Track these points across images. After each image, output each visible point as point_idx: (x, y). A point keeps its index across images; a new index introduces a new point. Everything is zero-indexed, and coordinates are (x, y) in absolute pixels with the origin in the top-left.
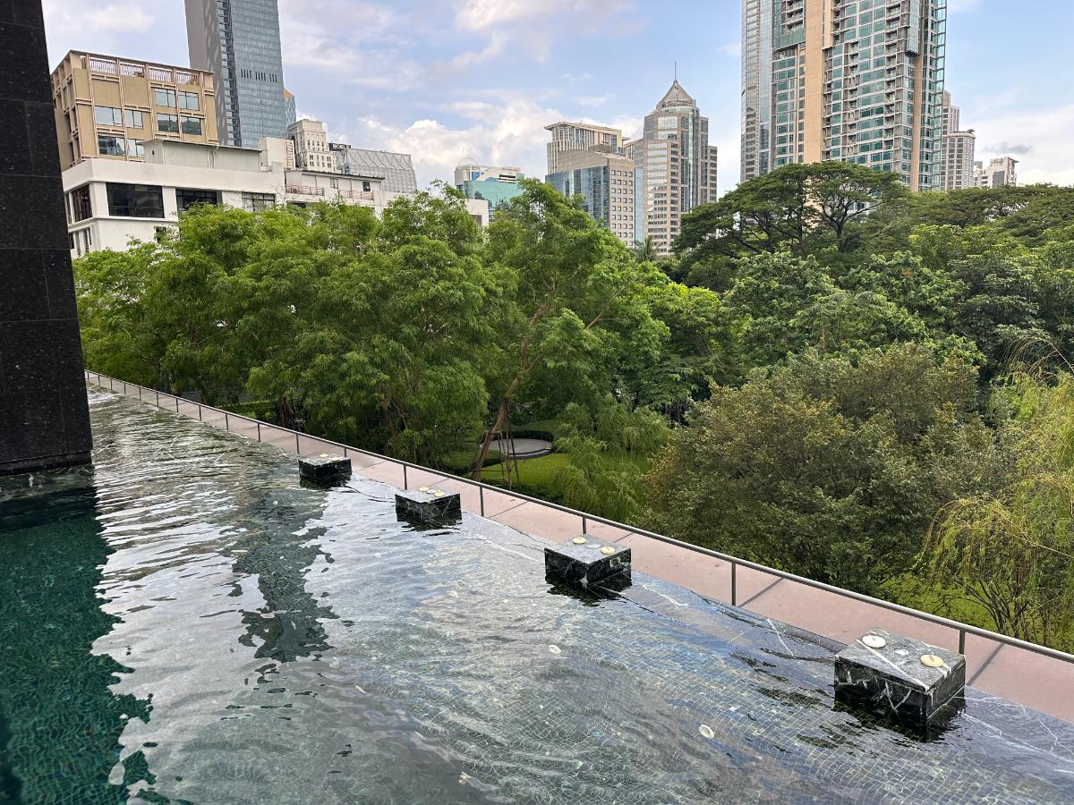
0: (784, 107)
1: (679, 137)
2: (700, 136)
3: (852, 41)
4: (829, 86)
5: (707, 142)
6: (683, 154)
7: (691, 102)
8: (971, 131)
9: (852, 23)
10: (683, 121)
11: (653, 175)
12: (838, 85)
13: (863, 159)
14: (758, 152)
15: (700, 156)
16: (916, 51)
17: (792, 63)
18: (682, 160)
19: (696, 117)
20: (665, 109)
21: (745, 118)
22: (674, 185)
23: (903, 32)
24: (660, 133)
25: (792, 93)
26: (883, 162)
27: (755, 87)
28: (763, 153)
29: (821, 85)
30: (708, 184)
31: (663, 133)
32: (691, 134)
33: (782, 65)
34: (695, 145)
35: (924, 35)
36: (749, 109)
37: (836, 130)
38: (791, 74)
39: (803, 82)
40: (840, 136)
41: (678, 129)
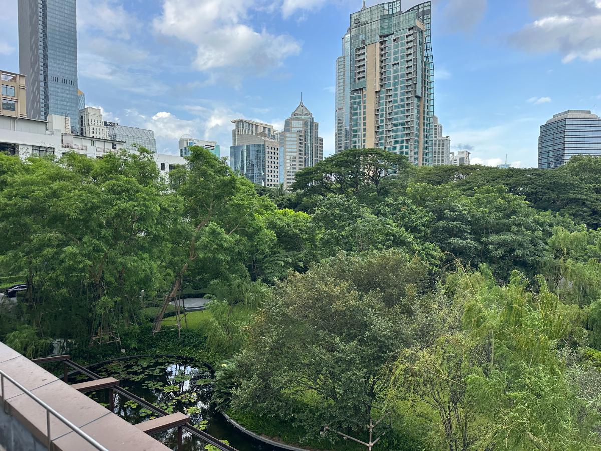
0: (356, 120)
1: (303, 131)
2: (314, 132)
3: (388, 88)
4: (378, 110)
5: (317, 135)
6: (305, 141)
7: (309, 114)
8: (448, 137)
9: (389, 79)
10: (306, 124)
11: (289, 150)
12: (382, 110)
13: (395, 149)
14: (344, 142)
15: (314, 142)
16: (420, 96)
17: (360, 97)
18: (305, 144)
19: (312, 122)
20: (295, 117)
21: (337, 124)
22: (300, 156)
23: (414, 86)
24: (293, 129)
25: (360, 113)
26: (404, 150)
27: (342, 109)
28: (346, 143)
29: (374, 109)
30: (318, 157)
31: (295, 129)
32: (309, 131)
33: (355, 98)
34: (312, 136)
35: (423, 88)
36: (339, 120)
37: (382, 133)
38: (359, 103)
39: (365, 108)
40: (383, 136)
41: (303, 128)
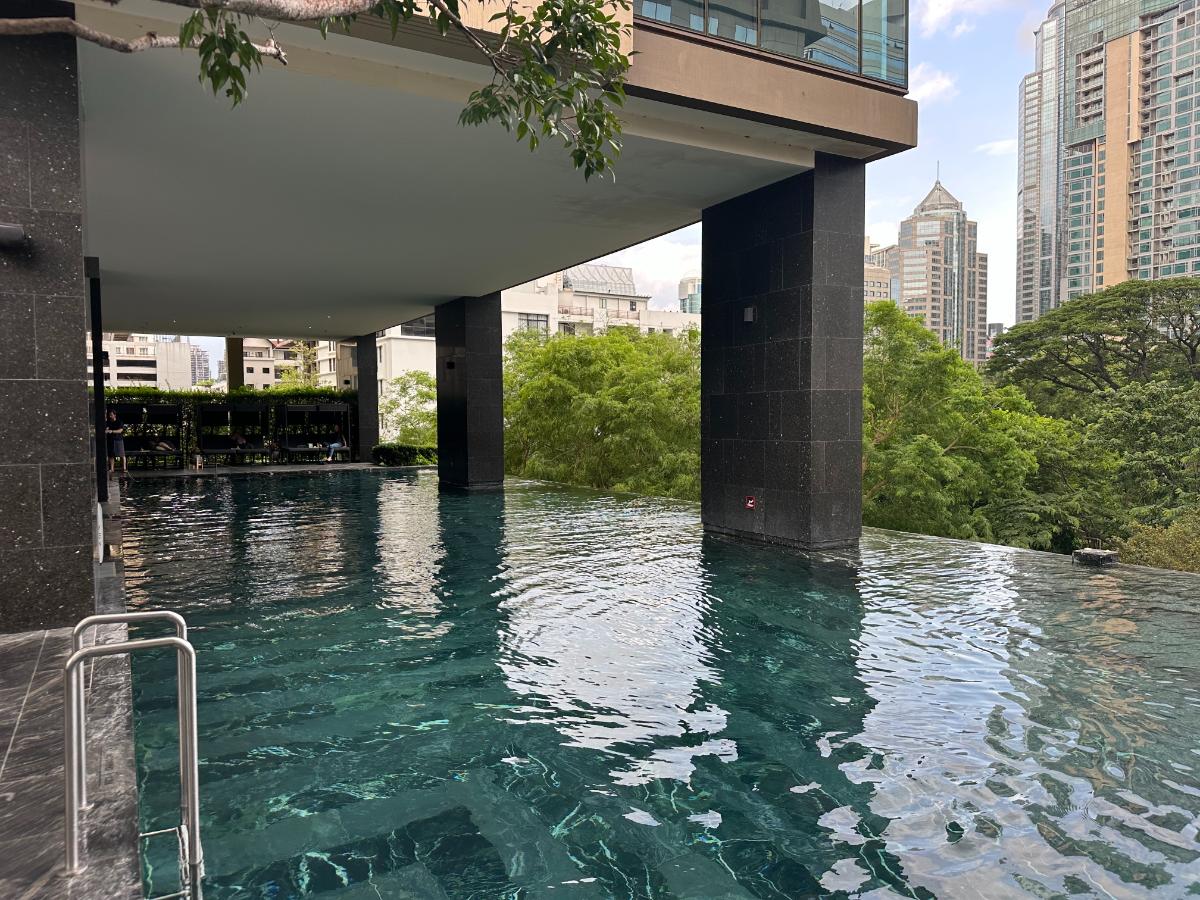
0: (1078, 209)
1: (941, 243)
2: (966, 242)
3: (1166, 132)
4: (1137, 184)
5: (975, 248)
6: (946, 262)
7: (957, 205)
9: (1167, 112)
10: (947, 226)
11: (909, 285)
12: (1147, 183)
13: (1181, 268)
14: (1038, 259)
15: (966, 264)
17: (1088, 159)
18: (946, 269)
19: (962, 222)
20: (924, 213)
21: (1022, 221)
22: (935, 296)
24: (918, 240)
25: (1089, 193)
27: (1034, 186)
28: (1043, 261)
29: (1125, 183)
30: (977, 296)
31: (922, 239)
32: (955, 240)
33: (1076, 162)
34: (961, 252)
36: (1027, 211)
37: (1146, 235)
38: (1088, 172)
39: (1102, 181)
40: (1151, 241)
41: (941, 234)
